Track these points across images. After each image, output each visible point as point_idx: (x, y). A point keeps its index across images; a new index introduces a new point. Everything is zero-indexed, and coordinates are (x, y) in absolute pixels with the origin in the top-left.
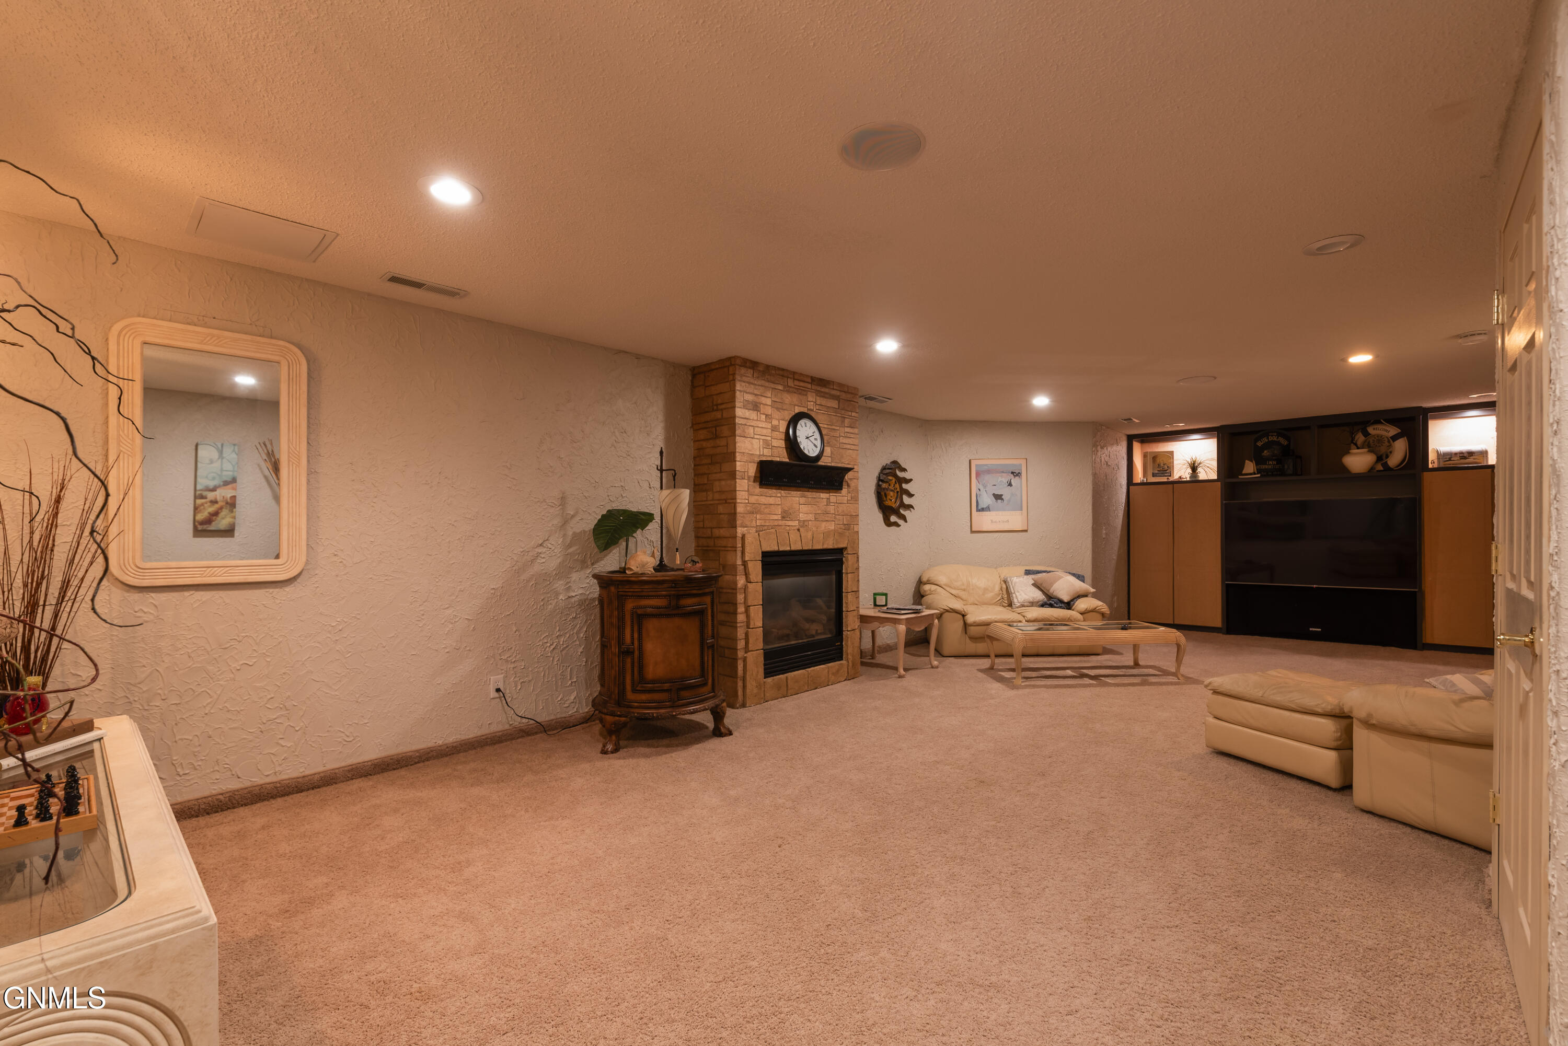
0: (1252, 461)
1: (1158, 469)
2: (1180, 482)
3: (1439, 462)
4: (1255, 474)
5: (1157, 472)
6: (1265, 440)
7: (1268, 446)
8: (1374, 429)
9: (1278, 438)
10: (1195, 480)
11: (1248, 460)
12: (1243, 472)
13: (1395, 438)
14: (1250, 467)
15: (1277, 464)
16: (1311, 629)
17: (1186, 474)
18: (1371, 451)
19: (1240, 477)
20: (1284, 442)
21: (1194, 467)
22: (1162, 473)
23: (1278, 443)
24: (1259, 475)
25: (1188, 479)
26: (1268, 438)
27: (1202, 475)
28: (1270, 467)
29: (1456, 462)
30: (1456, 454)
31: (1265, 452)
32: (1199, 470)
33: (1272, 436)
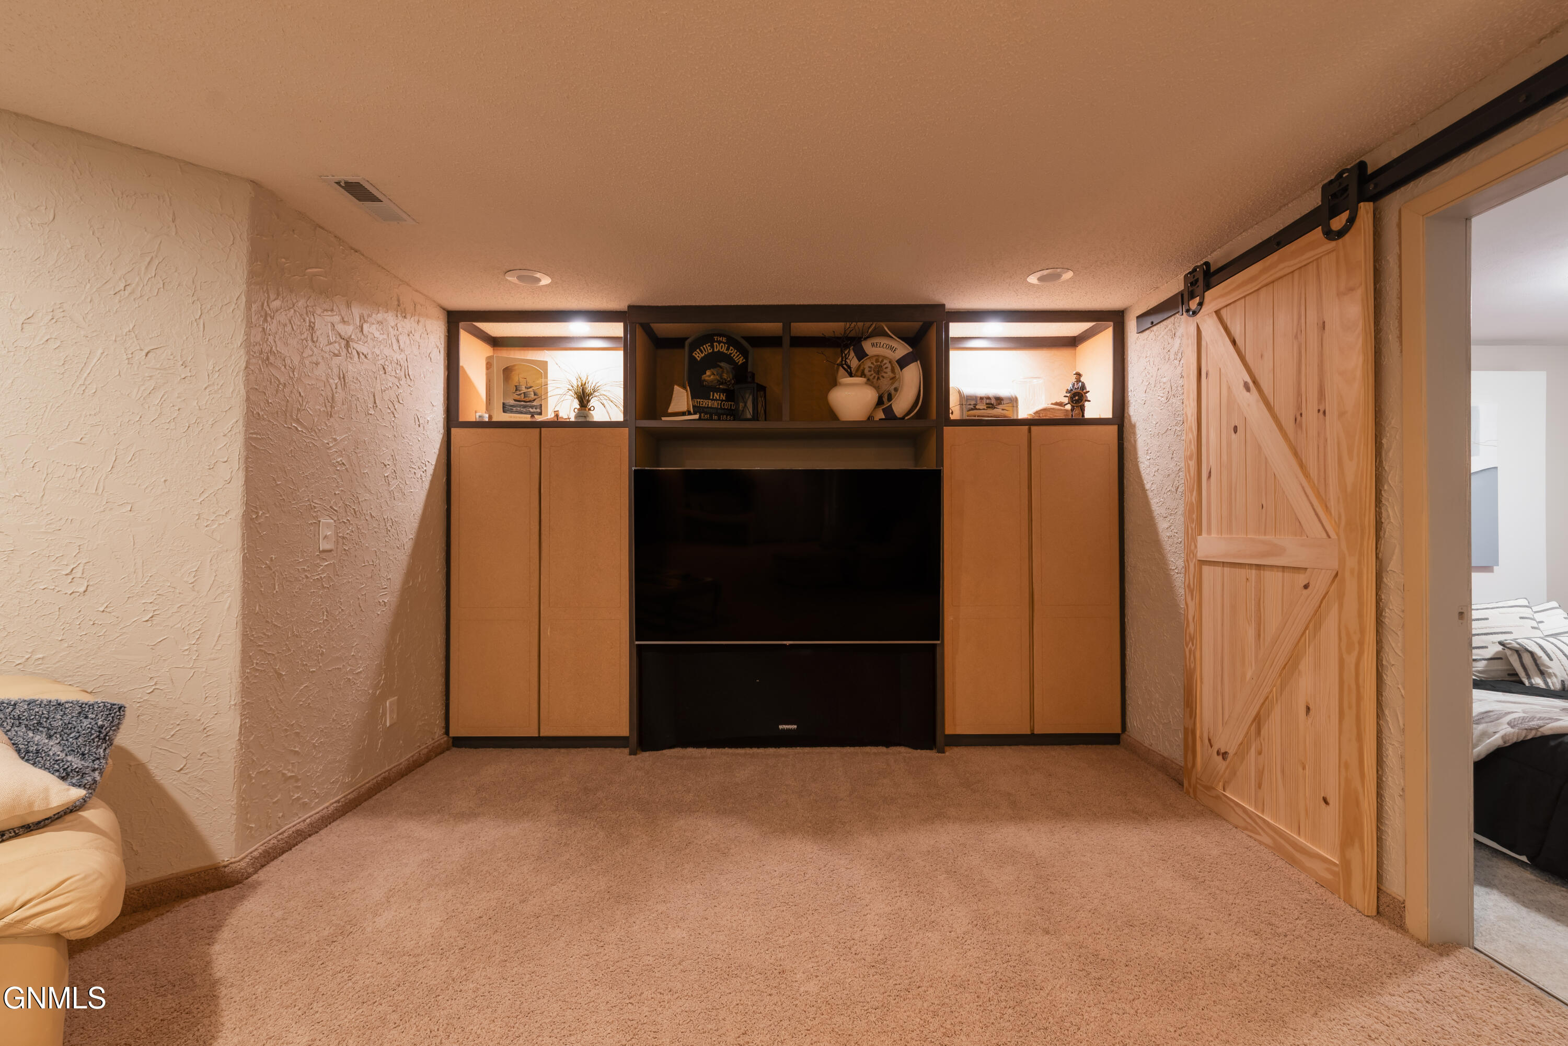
0: (684, 387)
1: (518, 397)
2: (558, 424)
3: (962, 410)
4: (690, 413)
5: (512, 402)
6: (707, 349)
7: (713, 360)
8: (873, 345)
9: (728, 349)
10: (583, 423)
11: (679, 385)
12: (670, 411)
13: (903, 363)
14: (681, 400)
15: (727, 400)
16: (781, 727)
17: (568, 410)
18: (869, 382)
19: (663, 419)
20: (740, 360)
21: (583, 398)
22: (525, 407)
23: (728, 359)
24: (696, 417)
25: (573, 419)
26: (712, 346)
27: (599, 414)
28: (715, 404)
29: (984, 413)
30: (981, 398)
31: (708, 373)
32: (593, 402)
33: (719, 342)
